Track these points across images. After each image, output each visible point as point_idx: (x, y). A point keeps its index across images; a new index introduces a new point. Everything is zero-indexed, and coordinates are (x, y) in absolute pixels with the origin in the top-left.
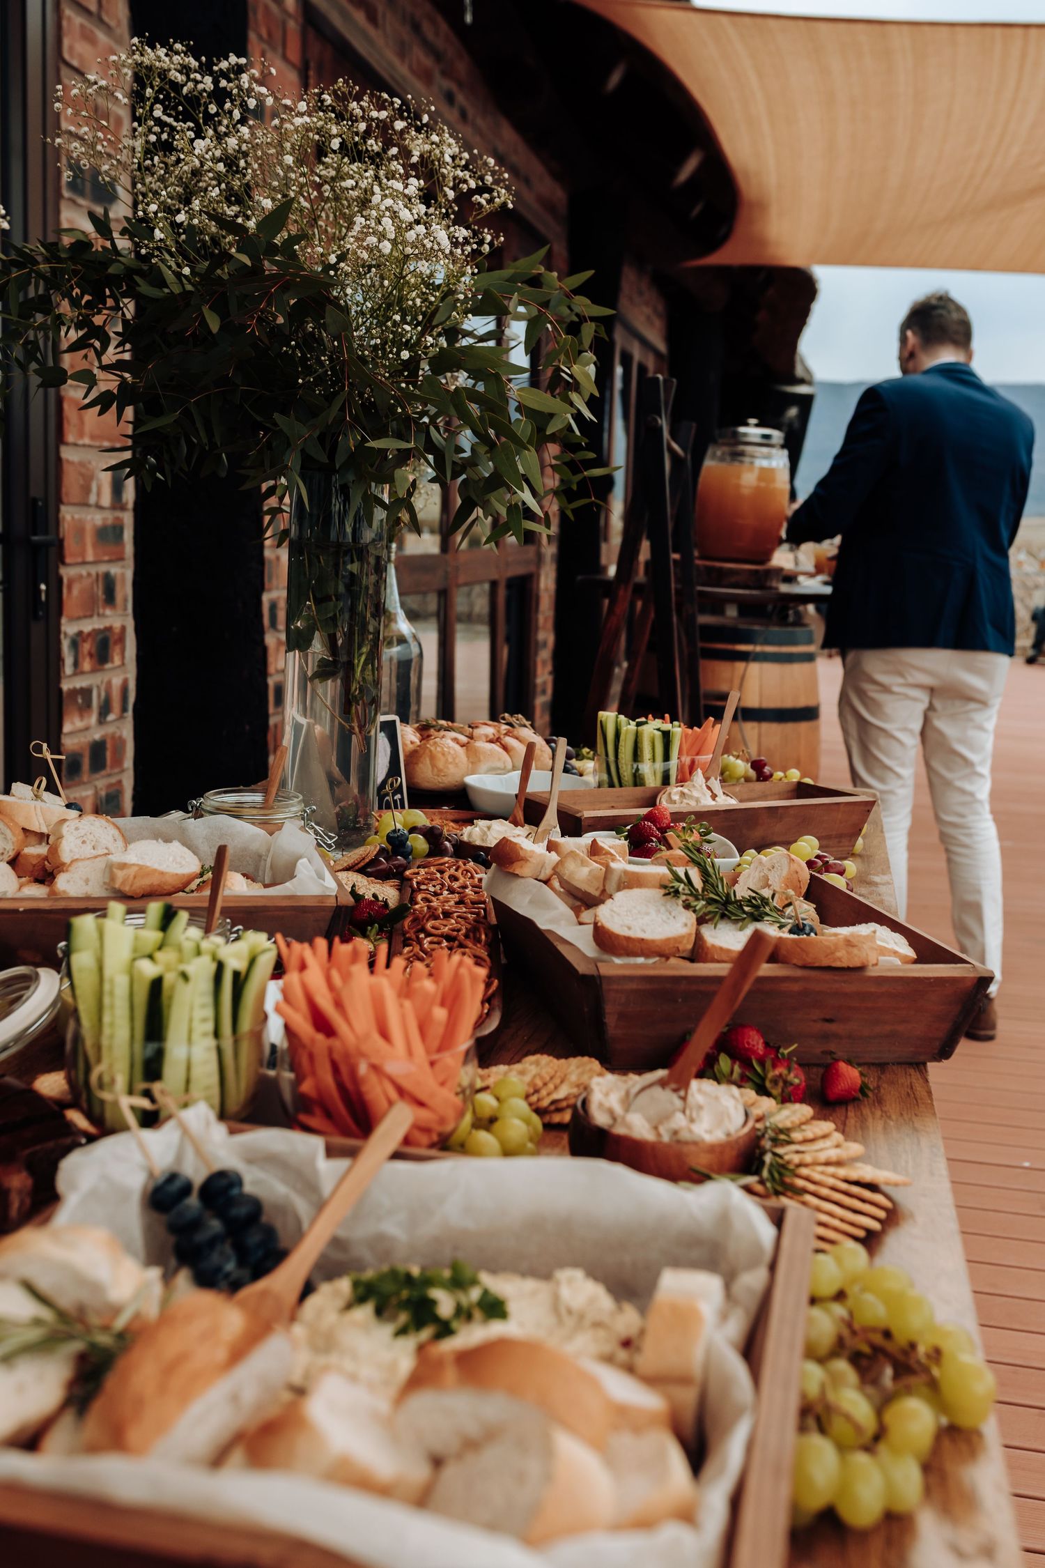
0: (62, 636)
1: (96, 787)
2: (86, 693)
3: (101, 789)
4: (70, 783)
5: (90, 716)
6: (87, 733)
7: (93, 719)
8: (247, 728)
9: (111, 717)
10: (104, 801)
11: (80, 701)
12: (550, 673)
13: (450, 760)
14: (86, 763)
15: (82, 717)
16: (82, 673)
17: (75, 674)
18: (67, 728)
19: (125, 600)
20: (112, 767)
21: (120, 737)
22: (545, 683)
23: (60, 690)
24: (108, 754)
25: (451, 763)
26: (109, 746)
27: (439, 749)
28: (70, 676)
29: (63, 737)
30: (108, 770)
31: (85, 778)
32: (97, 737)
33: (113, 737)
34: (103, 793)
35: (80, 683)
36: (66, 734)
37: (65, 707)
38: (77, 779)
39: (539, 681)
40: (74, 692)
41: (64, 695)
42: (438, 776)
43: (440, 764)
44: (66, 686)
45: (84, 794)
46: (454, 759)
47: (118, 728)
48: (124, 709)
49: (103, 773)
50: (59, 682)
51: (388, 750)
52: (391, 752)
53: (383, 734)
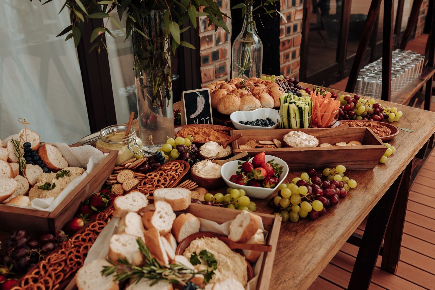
0: (199, 20)
1: (215, 65)
2: (210, 37)
3: (217, 66)
4: (204, 65)
5: (212, 44)
6: (211, 49)
7: (213, 45)
8: (269, 45)
9: (220, 43)
10: (218, 69)
11: (207, 40)
12: (427, 6)
13: (231, 104)
14: (210, 58)
15: (208, 44)
16: (208, 31)
17: (205, 31)
18: (202, 48)
19: (227, 5)
20: (221, 58)
21: (225, 49)
22: (424, 10)
23: (199, 37)
24: (220, 55)
25: (231, 105)
26: (220, 52)
27: (228, 100)
28: (203, 32)
29: (200, 51)
30: (220, 60)
31: (210, 63)
32: (215, 50)
33: (221, 49)
34: (218, 67)
35: (207, 34)
36: (202, 51)
37: (201, 42)
38: (207, 64)
39: (421, 9)
40: (204, 37)
41: (201, 39)
42: (226, 110)
43: (227, 106)
44: (201, 36)
45: (210, 68)
46: (233, 104)
47: (224, 46)
48: (226, 40)
49: (218, 60)
50: (199, 34)
51: (204, 101)
52: (205, 102)
53: (201, 96)
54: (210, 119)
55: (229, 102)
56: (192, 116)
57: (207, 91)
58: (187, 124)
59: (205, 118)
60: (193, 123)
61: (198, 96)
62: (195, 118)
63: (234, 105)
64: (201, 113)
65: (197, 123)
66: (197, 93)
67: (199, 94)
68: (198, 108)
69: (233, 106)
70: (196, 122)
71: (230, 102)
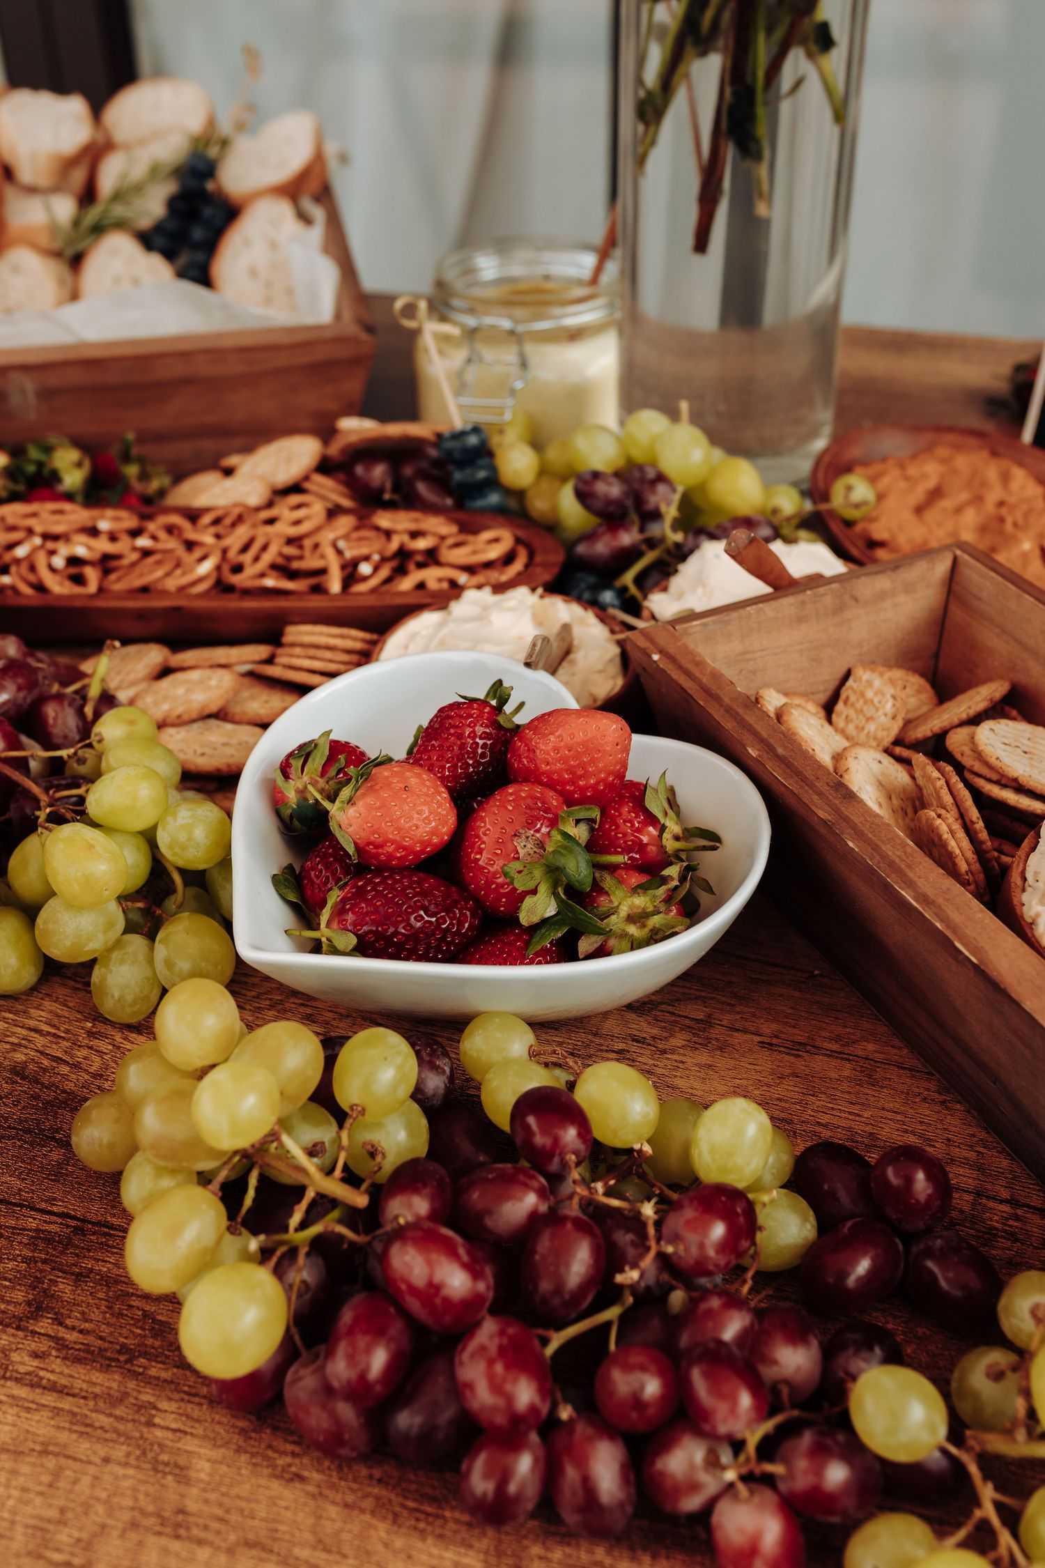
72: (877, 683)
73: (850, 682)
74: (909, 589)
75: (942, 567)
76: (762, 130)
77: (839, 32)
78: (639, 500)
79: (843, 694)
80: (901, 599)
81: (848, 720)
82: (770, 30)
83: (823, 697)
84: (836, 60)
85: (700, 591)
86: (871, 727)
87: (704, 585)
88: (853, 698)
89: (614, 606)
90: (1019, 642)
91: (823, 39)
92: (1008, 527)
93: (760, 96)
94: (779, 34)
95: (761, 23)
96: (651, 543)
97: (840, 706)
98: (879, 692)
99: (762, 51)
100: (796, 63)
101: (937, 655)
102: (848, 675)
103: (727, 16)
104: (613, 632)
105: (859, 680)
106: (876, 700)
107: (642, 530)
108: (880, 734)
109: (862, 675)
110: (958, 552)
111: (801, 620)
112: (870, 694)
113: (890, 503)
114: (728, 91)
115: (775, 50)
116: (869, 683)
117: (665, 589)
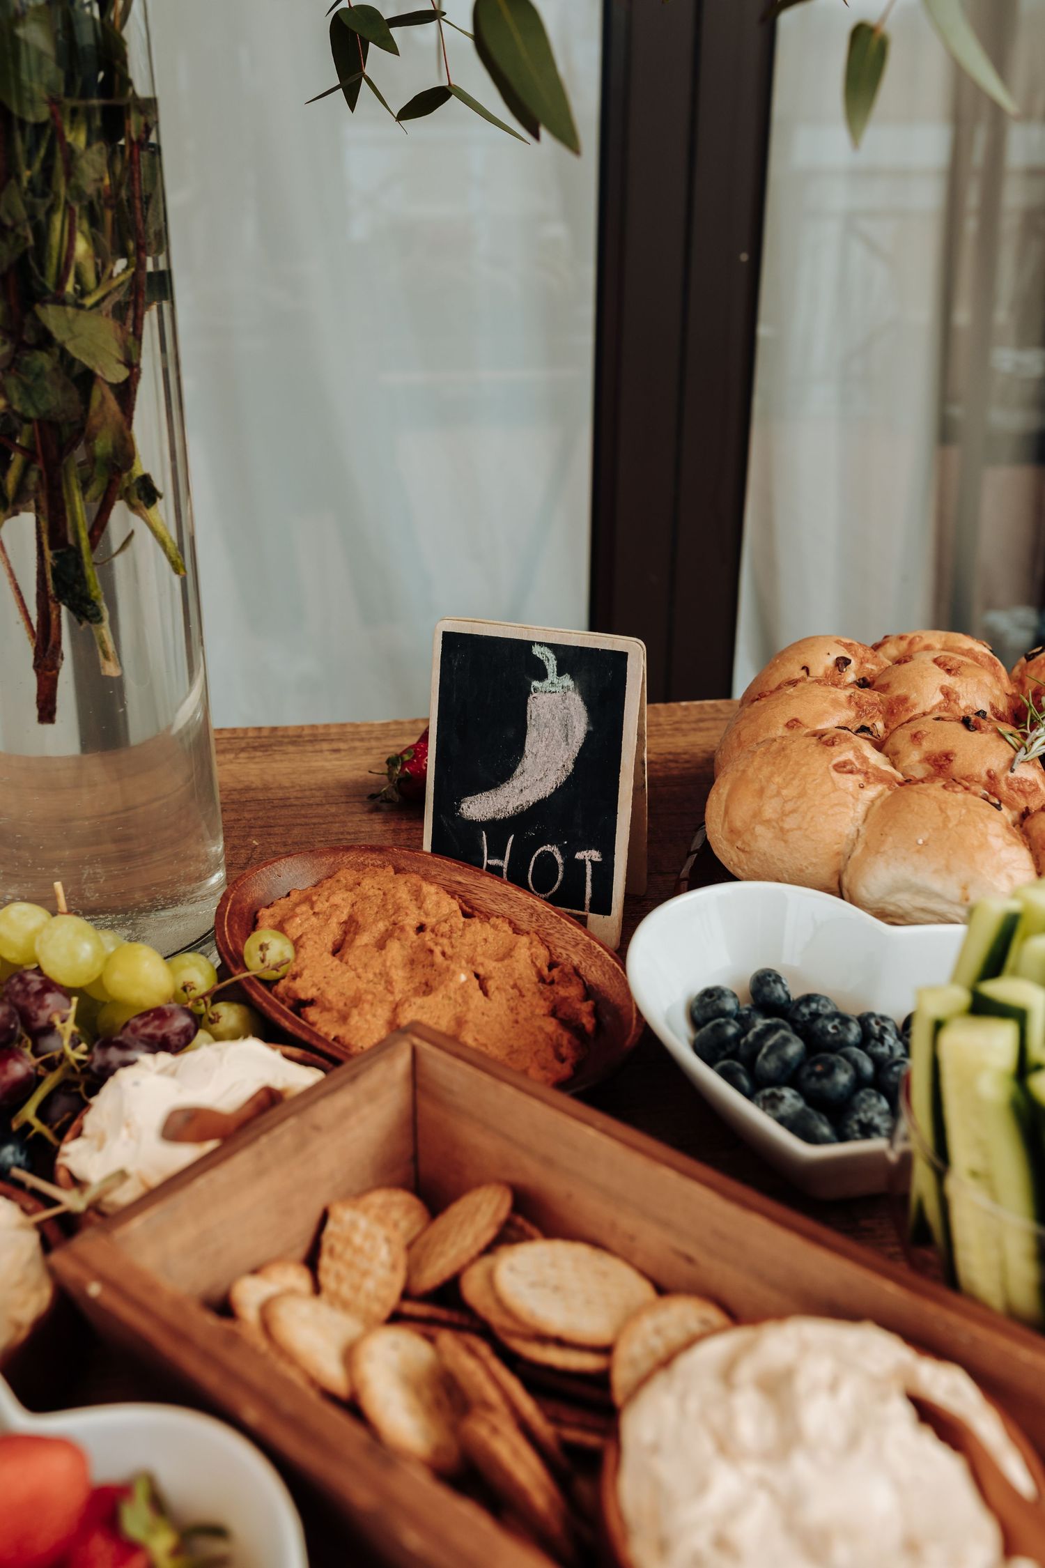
51: (580, 726)
52: (589, 735)
53: (567, 681)
54: (604, 872)
55: (761, 792)
56: (478, 808)
57: (622, 657)
58: (427, 846)
59: (568, 853)
60: (470, 858)
61: (542, 676)
62: (498, 828)
63: (789, 823)
64: (540, 805)
65: (505, 864)
66: (537, 650)
67: (551, 665)
68: (527, 762)
69: (782, 834)
70: (497, 852)
71: (768, 793)
72: (363, 1223)
73: (331, 1227)
74: (372, 1097)
75: (402, 1062)
76: (96, 589)
77: (162, 482)
78: (26, 1018)
79: (327, 1242)
80: (366, 1110)
81: (339, 1278)
82: (85, 486)
83: (301, 1251)
84: (163, 511)
85: (124, 1133)
86: (370, 1284)
87: (128, 1125)
88: (339, 1248)
89: (19, 1166)
90: (507, 1138)
91: (147, 493)
92: (439, 958)
93: (87, 558)
94: (94, 490)
95: (74, 483)
96: (51, 1065)
97: (325, 1261)
98: (368, 1236)
99: (80, 508)
100: (120, 518)
101: (415, 1158)
102: (324, 1217)
103: (33, 476)
104: (24, 1210)
105: (339, 1222)
106: (367, 1246)
107: (36, 1053)
108: (384, 1293)
109: (343, 1216)
110: (416, 1041)
111: (260, 1173)
112: (357, 1239)
113: (308, 952)
114: (48, 554)
115: (96, 507)
116: (354, 1225)
117: (78, 1134)
